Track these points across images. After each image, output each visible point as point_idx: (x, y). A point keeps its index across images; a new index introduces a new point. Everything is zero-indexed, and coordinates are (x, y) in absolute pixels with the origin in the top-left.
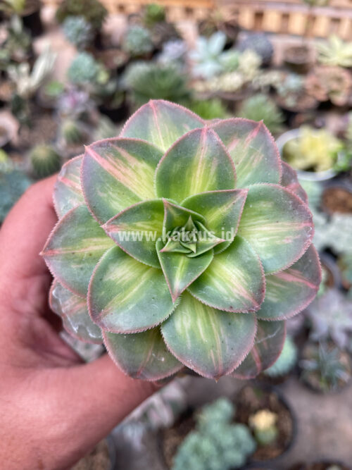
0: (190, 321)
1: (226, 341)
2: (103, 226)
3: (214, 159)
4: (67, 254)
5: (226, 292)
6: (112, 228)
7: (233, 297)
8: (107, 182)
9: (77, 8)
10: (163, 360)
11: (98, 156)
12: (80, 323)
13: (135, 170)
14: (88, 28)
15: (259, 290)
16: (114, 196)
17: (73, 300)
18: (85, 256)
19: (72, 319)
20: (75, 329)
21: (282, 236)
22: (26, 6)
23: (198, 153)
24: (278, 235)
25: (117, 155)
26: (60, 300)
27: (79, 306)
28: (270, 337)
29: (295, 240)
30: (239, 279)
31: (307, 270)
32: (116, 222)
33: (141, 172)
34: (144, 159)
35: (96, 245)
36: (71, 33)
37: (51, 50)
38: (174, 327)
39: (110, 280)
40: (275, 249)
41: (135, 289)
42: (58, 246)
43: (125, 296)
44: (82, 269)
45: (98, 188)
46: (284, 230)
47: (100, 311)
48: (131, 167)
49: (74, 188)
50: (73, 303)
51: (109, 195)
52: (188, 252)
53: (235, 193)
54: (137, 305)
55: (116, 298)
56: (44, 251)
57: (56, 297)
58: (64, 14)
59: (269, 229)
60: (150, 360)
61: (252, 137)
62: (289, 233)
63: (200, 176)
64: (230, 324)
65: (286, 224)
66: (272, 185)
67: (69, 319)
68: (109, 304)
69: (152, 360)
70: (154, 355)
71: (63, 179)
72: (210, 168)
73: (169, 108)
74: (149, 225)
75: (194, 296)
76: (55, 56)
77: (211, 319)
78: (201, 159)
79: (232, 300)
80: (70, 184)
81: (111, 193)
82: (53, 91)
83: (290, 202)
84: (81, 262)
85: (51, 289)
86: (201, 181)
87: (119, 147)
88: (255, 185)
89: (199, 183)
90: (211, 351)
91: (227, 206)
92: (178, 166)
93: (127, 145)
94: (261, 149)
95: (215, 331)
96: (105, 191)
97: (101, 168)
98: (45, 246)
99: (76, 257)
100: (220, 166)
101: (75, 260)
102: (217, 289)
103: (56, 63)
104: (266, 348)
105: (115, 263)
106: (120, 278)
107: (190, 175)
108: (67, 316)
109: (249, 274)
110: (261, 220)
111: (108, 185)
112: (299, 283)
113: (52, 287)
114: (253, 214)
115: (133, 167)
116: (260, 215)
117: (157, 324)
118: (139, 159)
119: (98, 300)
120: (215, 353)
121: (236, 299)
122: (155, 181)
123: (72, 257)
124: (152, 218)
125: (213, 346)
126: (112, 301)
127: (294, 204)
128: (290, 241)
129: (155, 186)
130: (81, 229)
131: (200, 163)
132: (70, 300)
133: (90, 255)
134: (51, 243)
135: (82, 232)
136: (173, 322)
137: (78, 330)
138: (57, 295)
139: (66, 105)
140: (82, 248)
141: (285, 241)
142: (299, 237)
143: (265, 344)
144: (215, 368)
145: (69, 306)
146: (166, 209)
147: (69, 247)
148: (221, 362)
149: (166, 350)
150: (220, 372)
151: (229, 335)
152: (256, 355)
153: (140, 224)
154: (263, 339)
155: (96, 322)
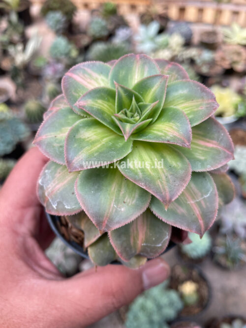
2: (75, 104)
4: (51, 138)
6: (81, 103)
9: (55, 5)
12: (58, 200)
13: (96, 80)
14: (64, 19)
17: (54, 182)
20: (55, 206)
21: (197, 106)
22: (20, 5)
25: (85, 72)
26: (45, 186)
27: (58, 186)
33: (100, 81)
36: (51, 23)
37: (38, 35)
39: (80, 138)
40: (194, 113)
43: (91, 149)
45: (73, 90)
46: (199, 103)
47: (73, 158)
48: (93, 79)
50: (54, 185)
53: (161, 76)
54: (100, 153)
57: (42, 185)
58: (47, 10)
60: (112, 210)
61: (168, 68)
62: (202, 104)
65: (200, 100)
67: (50, 201)
70: (115, 206)
74: (106, 104)
76: (41, 39)
79: (168, 138)
82: (39, 63)
83: (199, 88)
90: (158, 181)
92: (124, 73)
94: (175, 72)
96: (77, 93)
97: (75, 80)
99: (57, 139)
102: (157, 134)
103: (42, 44)
104: (204, 207)
105: (84, 128)
106: (88, 138)
108: (49, 198)
113: (39, 177)
115: (95, 78)
118: (99, 74)
119: (72, 150)
120: (161, 182)
121: (171, 137)
123: (54, 139)
125: (159, 178)
126: (82, 151)
128: (203, 108)
132: (52, 183)
138: (42, 183)
139: (49, 72)
140: (62, 133)
141: (200, 109)
143: (203, 203)
144: (163, 193)
145: (51, 188)
146: (117, 89)
147: (52, 133)
148: (167, 190)
149: (124, 202)
150: (168, 198)
151: (171, 173)
152: (197, 211)
153: (100, 101)
154: (200, 199)
155: (70, 168)
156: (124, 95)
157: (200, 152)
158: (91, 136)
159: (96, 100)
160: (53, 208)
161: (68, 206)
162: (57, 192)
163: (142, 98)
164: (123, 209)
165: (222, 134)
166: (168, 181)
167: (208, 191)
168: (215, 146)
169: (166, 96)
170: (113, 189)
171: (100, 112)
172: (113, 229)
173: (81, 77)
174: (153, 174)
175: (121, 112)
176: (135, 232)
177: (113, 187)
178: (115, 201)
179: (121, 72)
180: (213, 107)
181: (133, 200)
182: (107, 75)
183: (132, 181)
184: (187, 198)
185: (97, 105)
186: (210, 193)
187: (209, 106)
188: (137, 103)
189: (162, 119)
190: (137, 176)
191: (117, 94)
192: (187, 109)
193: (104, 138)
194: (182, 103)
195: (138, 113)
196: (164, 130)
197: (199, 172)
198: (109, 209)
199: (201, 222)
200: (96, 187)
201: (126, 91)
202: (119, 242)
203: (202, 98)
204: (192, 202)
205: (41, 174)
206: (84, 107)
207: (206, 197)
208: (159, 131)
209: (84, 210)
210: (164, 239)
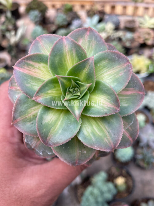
0: (90, 128)
1: (110, 131)
2: (33, 99)
3: (73, 49)
4: (23, 119)
5: (101, 108)
6: (37, 98)
7: (105, 109)
8: (29, 79)
10: (85, 152)
11: (20, 68)
12: (42, 150)
13: (39, 69)
15: (116, 101)
16: (34, 84)
17: (35, 140)
18: (32, 117)
19: (38, 149)
20: (41, 154)
23: (64, 49)
24: (115, 73)
25: (28, 65)
26: (30, 143)
28: (131, 124)
29: (125, 73)
30: (105, 99)
31: (136, 86)
32: (38, 94)
33: (42, 68)
34: (41, 62)
35: (35, 110)
38: (83, 134)
39: (46, 123)
40: (117, 80)
41: (59, 123)
42: (18, 117)
43: (55, 127)
44: (32, 124)
45: (25, 83)
46: (117, 70)
47: (46, 139)
48: (36, 68)
49: (17, 90)
50: (36, 142)
51: (32, 84)
52: (77, 97)
53: (88, 60)
54: (63, 130)
55: (51, 130)
56: (13, 122)
57: (27, 142)
59: (110, 72)
60: (79, 154)
61: (88, 35)
62: (120, 71)
63: (70, 60)
64: (109, 123)
65: (118, 66)
66: (104, 52)
67: (37, 150)
68: (49, 134)
69: (80, 154)
70: (80, 151)
71: (11, 88)
72: (72, 54)
73: (46, 37)
74: (54, 91)
75: (87, 115)
77: (100, 124)
78: (67, 52)
79: (105, 110)
80: (14, 88)
81: (32, 83)
84: (31, 120)
85: (24, 140)
86: (71, 62)
87: (28, 60)
88: (96, 54)
89: (70, 63)
90: (105, 138)
91: (87, 68)
92: (58, 58)
93: (31, 58)
94: (93, 39)
95: (103, 129)
96: (29, 83)
97: (23, 73)
98: (12, 120)
99: (28, 119)
100: (77, 51)
101: (28, 121)
102: (96, 108)
104: (131, 130)
105: (45, 114)
106: (50, 120)
107: (65, 61)
108: (35, 149)
109: (109, 95)
110: (105, 70)
111: (29, 80)
112: (134, 93)
113: (24, 138)
114: (101, 68)
115: (37, 67)
116: (104, 68)
117: (75, 135)
118: (39, 63)
119: (43, 134)
120: (107, 138)
121: (106, 109)
122: (50, 70)
123: (26, 120)
124: (55, 87)
125: (105, 136)
126: (50, 132)
127: (117, 56)
128: (122, 74)
129: (51, 72)
130: (25, 106)
131: (67, 53)
132: (34, 141)
133: (34, 116)
134: (14, 117)
135: (26, 107)
136: (82, 131)
137: (42, 154)
138: (27, 141)
140: (29, 114)
141: (120, 75)
142: (126, 70)
144: (110, 146)
145: (34, 144)
146: (59, 80)
147: (23, 116)
148: (112, 142)
149: (85, 147)
150: (113, 147)
151: (111, 128)
152: (127, 135)
154: (128, 127)
155: (46, 145)
159: (47, 92)
162: (39, 145)
165: (136, 81)
166: (111, 136)
174: (100, 134)
183: (90, 147)
185: (49, 95)
186: (133, 121)
199: (131, 139)
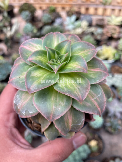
1: (80, 88)
2: (27, 60)
5: (73, 68)
8: (28, 52)
13: (36, 47)
21: (87, 53)
22: (8, 8)
25: (30, 44)
26: (17, 104)
27: (24, 103)
30: (77, 64)
31: (101, 67)
32: (31, 56)
39: (32, 76)
40: (86, 56)
41: (42, 79)
44: (23, 82)
45: (25, 54)
47: (30, 87)
48: (34, 47)
50: (22, 102)
51: (28, 55)
53: (67, 41)
56: (9, 81)
59: (83, 52)
61: (70, 37)
65: (88, 50)
67: (21, 111)
69: (55, 110)
70: (55, 108)
83: (86, 44)
84: (22, 80)
95: (75, 86)
97: (25, 48)
99: (20, 79)
104: (99, 101)
105: (33, 71)
106: (36, 75)
108: (20, 109)
113: (14, 100)
121: (77, 69)
125: (75, 90)
126: (34, 82)
137: (25, 113)
138: (16, 102)
141: (89, 54)
143: (98, 99)
144: (79, 97)
145: (21, 104)
146: (47, 50)
147: (17, 76)
148: (80, 95)
149: (59, 105)
150: (81, 99)
151: (80, 86)
152: (96, 104)
153: (39, 57)
154: (96, 97)
155: (29, 92)
156: (51, 52)
157: (93, 74)
158: (38, 74)
159: (38, 56)
160: (23, 114)
161: (31, 112)
162: (24, 106)
163: (60, 52)
164: (59, 109)
165: (101, 65)
166: (80, 91)
167: (99, 93)
168: (99, 71)
169: (72, 50)
170: (53, 99)
171: (41, 62)
172: (56, 120)
173: (28, 47)
174: (71, 88)
175: (51, 61)
176: (67, 119)
177: (53, 98)
178: (55, 105)
179: (48, 42)
180: (95, 52)
181: (63, 103)
182: (41, 44)
183: (62, 93)
184: (90, 98)
185: (38, 59)
186: (100, 94)
187: (93, 52)
188: (58, 55)
189: (72, 61)
190: (64, 90)
191: (47, 52)
192: (83, 55)
193: (44, 74)
194: (80, 52)
195: (59, 60)
196: (74, 66)
197: (94, 84)
198: (52, 110)
199: (99, 109)
200: (44, 100)
201: (52, 50)
202: (60, 126)
203: (89, 48)
204: (93, 99)
205: (14, 98)
206: (32, 60)
207: (99, 96)
208: (71, 67)
209: (40, 112)
210: (82, 121)
